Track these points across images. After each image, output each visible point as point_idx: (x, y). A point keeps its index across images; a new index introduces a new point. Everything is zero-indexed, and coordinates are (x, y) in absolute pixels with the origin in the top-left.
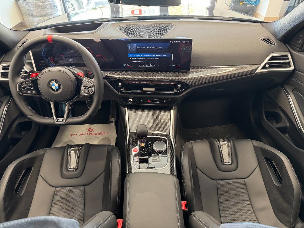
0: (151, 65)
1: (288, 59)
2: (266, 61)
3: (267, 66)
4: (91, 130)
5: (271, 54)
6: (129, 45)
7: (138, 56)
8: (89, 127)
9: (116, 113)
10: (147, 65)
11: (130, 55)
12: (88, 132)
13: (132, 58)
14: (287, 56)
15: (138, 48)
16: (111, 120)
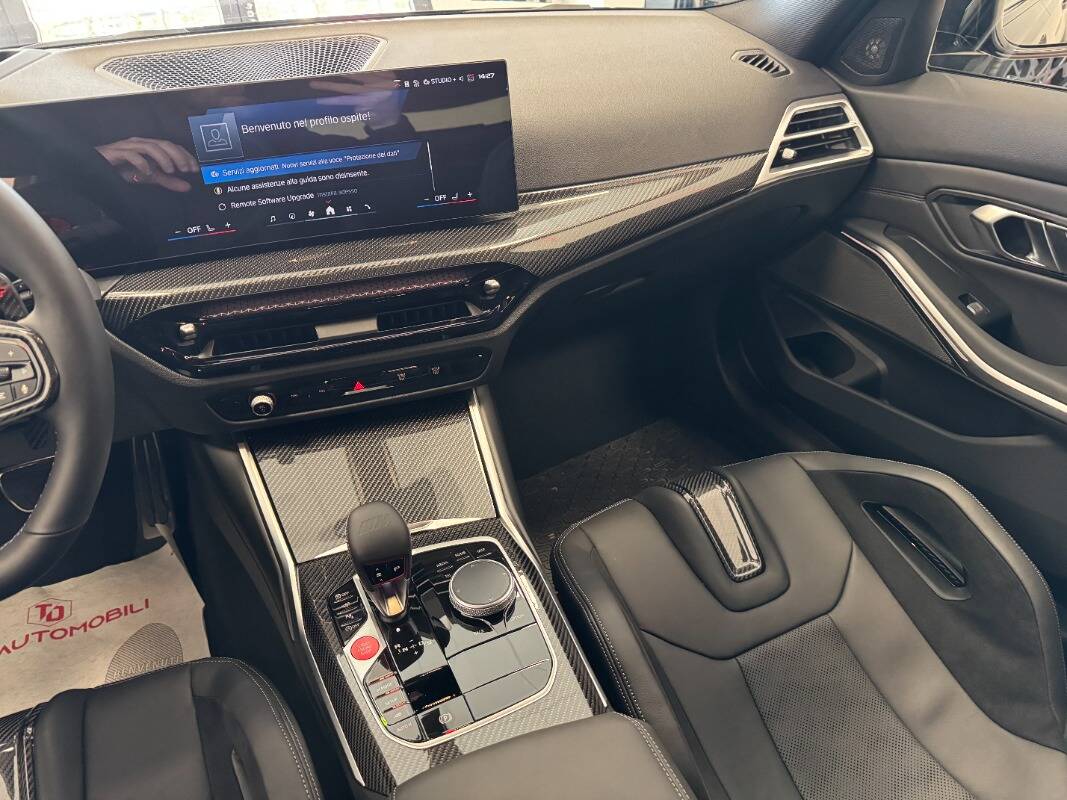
0: (330, 210)
1: (846, 120)
2: (780, 136)
3: (789, 153)
4: (56, 614)
5: (791, 109)
6: (199, 125)
7: (254, 170)
8: (41, 600)
9: (166, 498)
10: (311, 214)
11: (214, 174)
12: (43, 625)
13: (224, 186)
14: (839, 109)
15: (248, 130)
16: (148, 538)
